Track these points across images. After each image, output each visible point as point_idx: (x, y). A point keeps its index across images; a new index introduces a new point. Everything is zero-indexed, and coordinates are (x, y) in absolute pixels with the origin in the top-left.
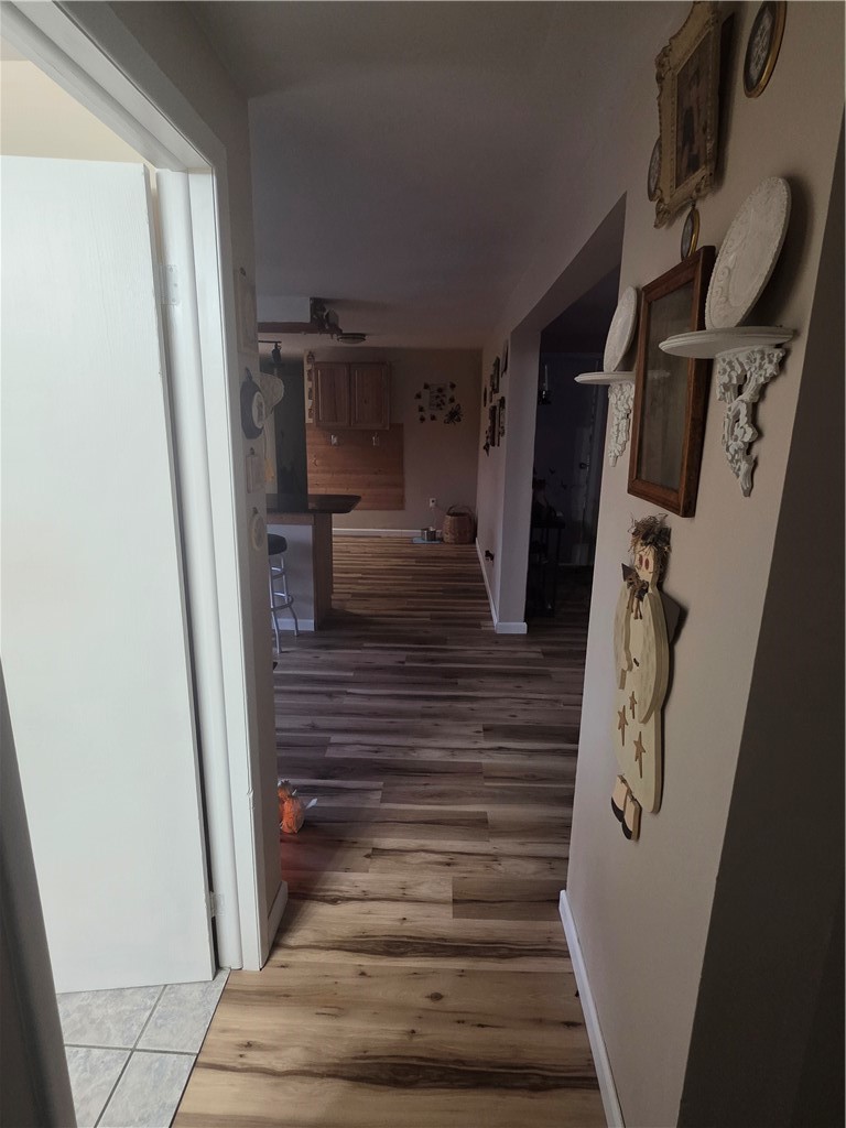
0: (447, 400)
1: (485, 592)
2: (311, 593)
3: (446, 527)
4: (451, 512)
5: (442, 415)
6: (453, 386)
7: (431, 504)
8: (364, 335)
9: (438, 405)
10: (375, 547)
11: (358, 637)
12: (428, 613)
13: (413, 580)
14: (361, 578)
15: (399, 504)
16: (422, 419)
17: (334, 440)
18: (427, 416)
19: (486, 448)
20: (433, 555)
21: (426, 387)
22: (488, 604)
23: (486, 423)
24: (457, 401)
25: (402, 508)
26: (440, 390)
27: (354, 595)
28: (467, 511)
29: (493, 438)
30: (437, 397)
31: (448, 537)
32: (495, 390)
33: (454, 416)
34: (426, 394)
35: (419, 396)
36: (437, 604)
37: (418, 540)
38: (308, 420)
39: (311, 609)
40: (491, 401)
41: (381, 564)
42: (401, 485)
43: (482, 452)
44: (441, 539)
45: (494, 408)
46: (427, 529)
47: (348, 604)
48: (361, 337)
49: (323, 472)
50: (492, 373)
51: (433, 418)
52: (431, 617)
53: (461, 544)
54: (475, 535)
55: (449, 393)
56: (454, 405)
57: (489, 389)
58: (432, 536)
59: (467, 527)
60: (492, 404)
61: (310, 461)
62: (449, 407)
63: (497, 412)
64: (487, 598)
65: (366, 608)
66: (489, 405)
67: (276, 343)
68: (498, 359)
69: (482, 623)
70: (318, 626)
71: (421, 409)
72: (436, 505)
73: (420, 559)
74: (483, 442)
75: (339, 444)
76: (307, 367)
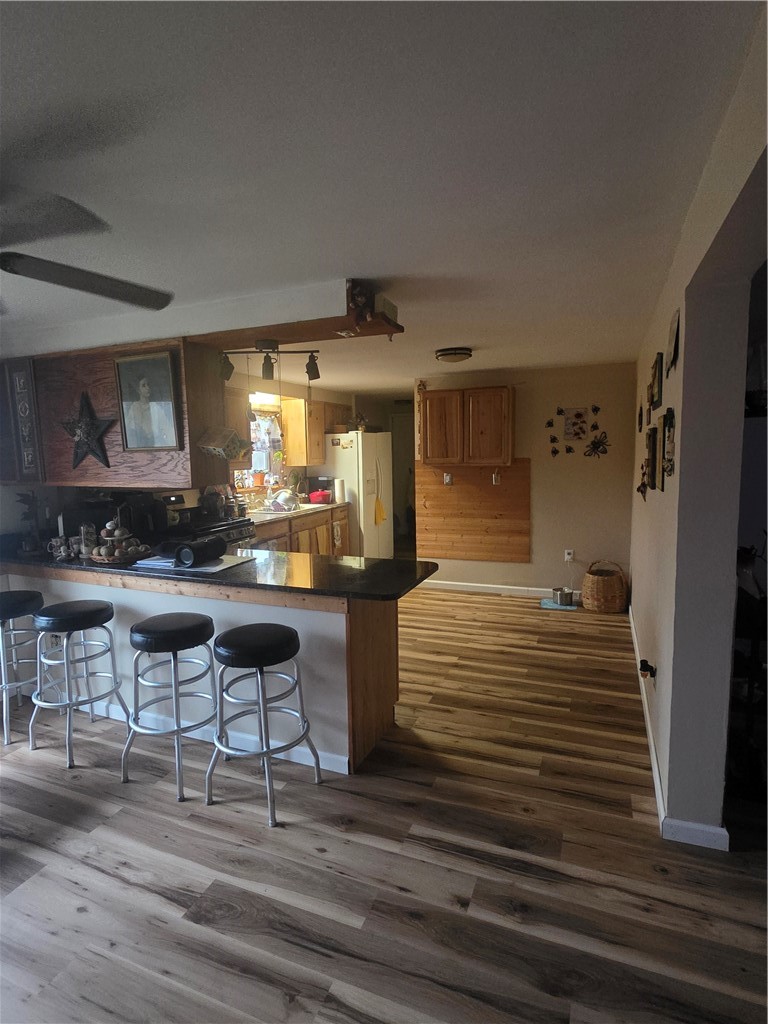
0: (587, 427)
1: (641, 716)
2: (344, 716)
3: (587, 589)
4: (593, 568)
5: (581, 446)
6: (596, 410)
7: (567, 558)
8: (470, 350)
9: (577, 434)
10: (489, 610)
11: (410, 805)
12: (538, 757)
13: (527, 676)
14: (456, 666)
15: (525, 555)
16: (555, 452)
17: (447, 478)
18: (561, 446)
19: (642, 489)
20: (566, 630)
21: (560, 412)
22: (646, 749)
23: (642, 454)
24: (601, 430)
25: (529, 561)
26: (579, 416)
27: (437, 698)
28: (617, 569)
29: (653, 475)
30: (575, 424)
31: (588, 603)
32: (655, 403)
33: (598, 447)
34: (559, 421)
35: (550, 424)
36: (556, 734)
37: (548, 604)
38: (418, 457)
39: (344, 740)
40: (649, 423)
41: (489, 641)
42: (528, 533)
43: (637, 496)
44: (580, 604)
45: (654, 431)
46: (561, 589)
47: (421, 718)
48: (465, 352)
49: (434, 515)
50: (649, 380)
51: (569, 450)
52: (543, 767)
53: (607, 613)
54: (628, 601)
55: (591, 418)
56: (597, 433)
57: (646, 406)
58: (567, 600)
59: (616, 592)
60: (651, 426)
61: (419, 503)
62: (591, 436)
63: (659, 436)
64: (643, 732)
65: (445, 730)
66: (646, 429)
67: (312, 352)
68: (660, 355)
69: (634, 797)
70: (357, 767)
71: (554, 440)
72: (574, 559)
73: (546, 636)
74: (637, 483)
75: (452, 483)
76: (417, 398)
